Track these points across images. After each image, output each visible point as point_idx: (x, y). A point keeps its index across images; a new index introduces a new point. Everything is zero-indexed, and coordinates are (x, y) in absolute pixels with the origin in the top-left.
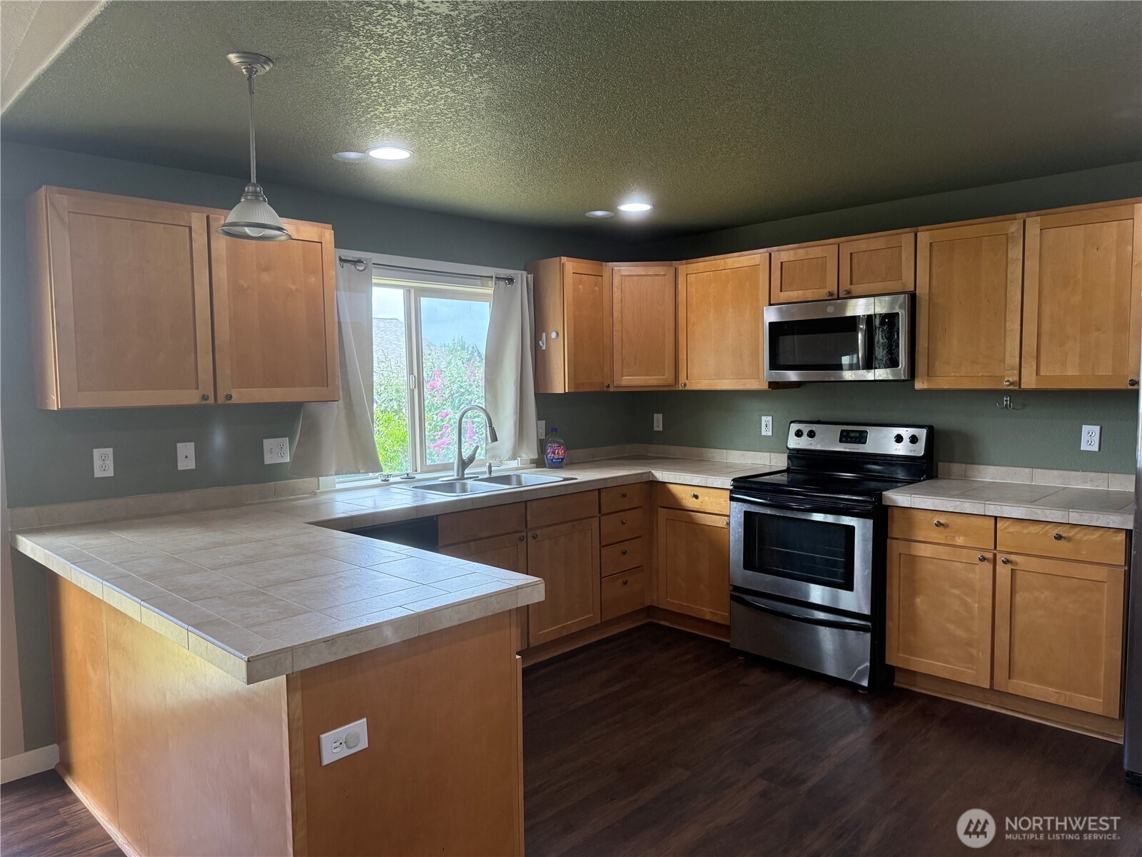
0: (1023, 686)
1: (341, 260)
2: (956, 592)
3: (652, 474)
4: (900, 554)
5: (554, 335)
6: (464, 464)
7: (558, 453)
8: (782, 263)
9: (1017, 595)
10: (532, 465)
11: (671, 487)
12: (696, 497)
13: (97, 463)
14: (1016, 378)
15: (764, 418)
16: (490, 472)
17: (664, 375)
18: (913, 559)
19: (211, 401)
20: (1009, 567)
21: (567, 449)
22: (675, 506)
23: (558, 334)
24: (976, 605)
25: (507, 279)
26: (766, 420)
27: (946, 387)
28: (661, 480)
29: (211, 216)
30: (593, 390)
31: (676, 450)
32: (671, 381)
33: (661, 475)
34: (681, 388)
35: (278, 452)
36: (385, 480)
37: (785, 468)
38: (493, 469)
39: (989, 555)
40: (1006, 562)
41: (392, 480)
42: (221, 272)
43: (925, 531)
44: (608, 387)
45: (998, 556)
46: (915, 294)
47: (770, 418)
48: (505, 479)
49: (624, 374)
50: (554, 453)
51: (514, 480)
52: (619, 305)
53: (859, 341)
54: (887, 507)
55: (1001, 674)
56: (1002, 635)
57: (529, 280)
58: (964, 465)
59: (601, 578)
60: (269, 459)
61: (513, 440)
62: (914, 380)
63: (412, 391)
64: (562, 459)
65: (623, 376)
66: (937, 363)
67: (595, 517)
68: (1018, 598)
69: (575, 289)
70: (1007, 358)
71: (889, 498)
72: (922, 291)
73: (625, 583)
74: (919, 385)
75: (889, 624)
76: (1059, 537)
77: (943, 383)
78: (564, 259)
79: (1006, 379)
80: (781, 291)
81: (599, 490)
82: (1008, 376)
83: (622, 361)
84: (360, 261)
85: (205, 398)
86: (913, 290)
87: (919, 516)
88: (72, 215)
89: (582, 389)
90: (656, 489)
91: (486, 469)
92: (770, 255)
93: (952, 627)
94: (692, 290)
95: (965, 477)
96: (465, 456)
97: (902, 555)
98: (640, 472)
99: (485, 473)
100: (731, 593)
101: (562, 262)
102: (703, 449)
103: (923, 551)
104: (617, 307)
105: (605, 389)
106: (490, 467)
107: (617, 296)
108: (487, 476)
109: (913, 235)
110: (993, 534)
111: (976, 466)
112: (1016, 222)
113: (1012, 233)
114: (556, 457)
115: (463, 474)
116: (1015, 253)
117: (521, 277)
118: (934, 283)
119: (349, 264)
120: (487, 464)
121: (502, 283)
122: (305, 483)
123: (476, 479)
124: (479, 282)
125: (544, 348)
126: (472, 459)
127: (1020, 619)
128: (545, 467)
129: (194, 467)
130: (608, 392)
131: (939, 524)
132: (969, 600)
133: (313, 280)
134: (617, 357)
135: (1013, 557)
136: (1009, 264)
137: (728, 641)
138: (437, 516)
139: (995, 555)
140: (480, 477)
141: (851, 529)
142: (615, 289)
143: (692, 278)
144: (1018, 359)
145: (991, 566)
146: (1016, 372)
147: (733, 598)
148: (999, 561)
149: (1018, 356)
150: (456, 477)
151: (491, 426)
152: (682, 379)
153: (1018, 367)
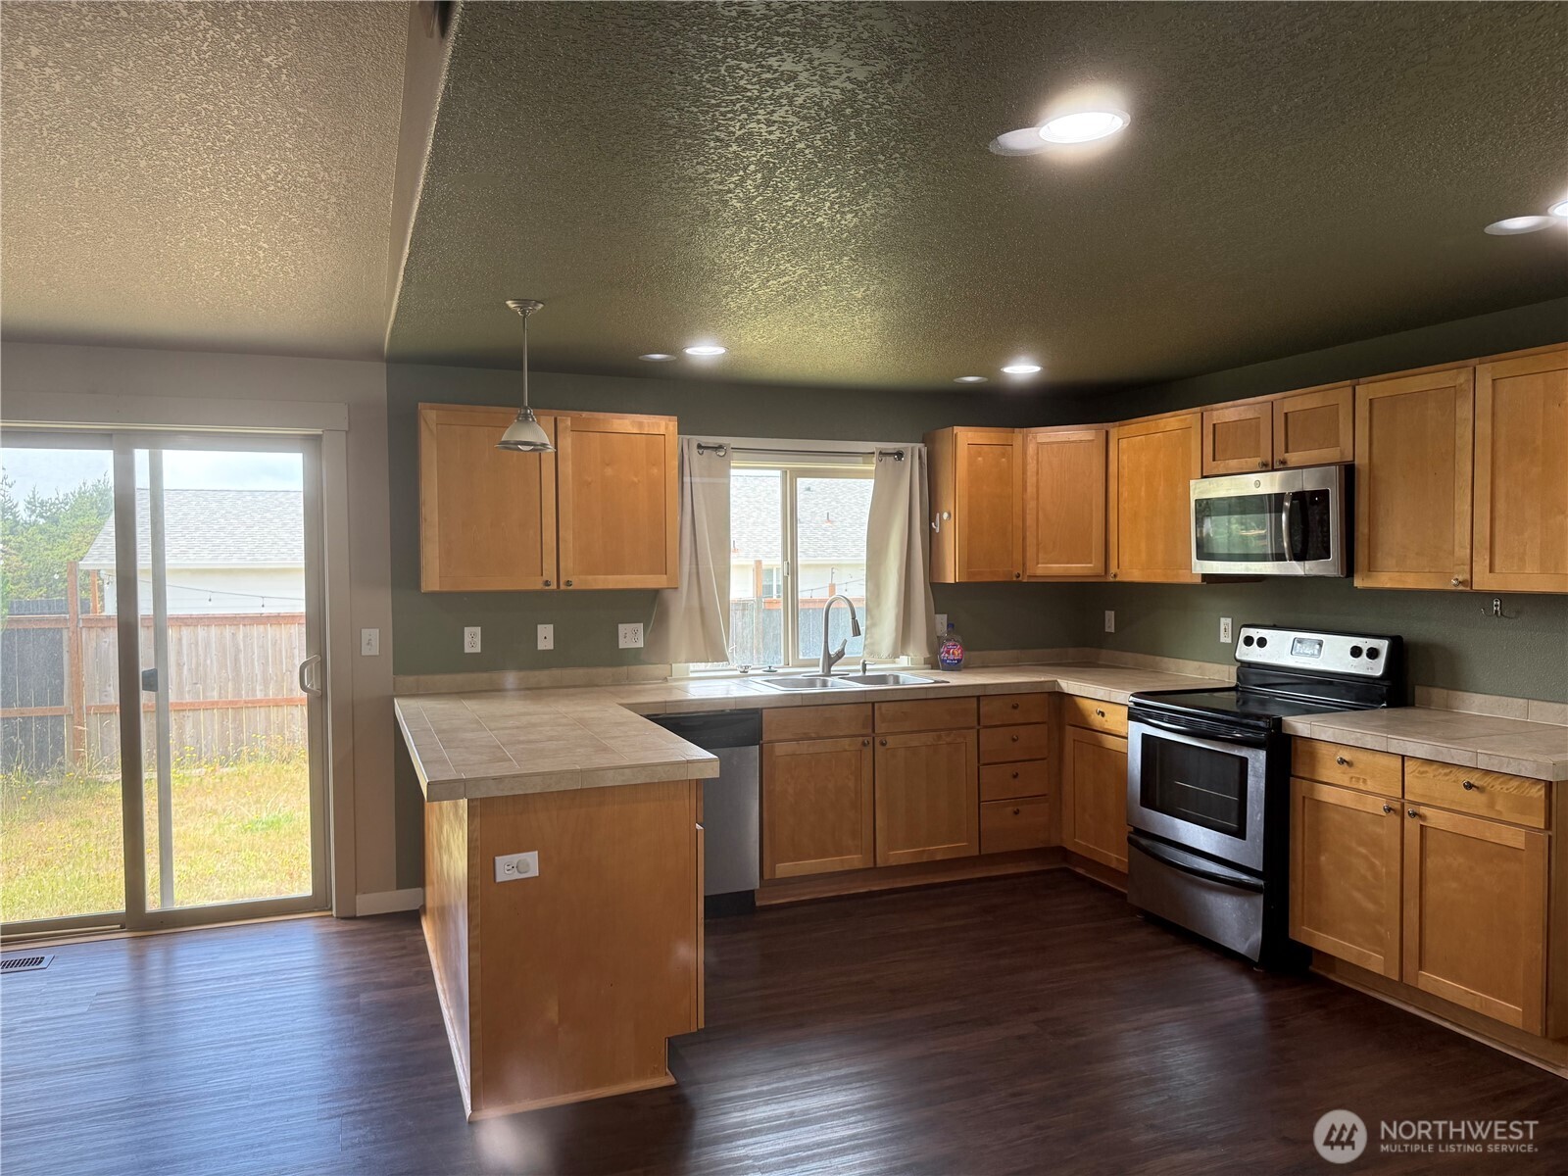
0: (1433, 981)
1: (699, 446)
2: (1363, 850)
3: (1058, 684)
4: (1304, 797)
5: (945, 515)
6: (830, 660)
7: (953, 653)
8: (1214, 425)
9: (1428, 860)
10: (926, 666)
11: (1078, 700)
12: (1103, 714)
13: (467, 639)
14: (1468, 577)
15: (1223, 620)
16: (864, 670)
17: (1090, 563)
18: (1319, 804)
19: (554, 586)
20: (1418, 822)
21: (966, 648)
22: (1082, 723)
23: (950, 515)
24: (1384, 870)
25: (896, 454)
26: (1225, 623)
27: (1388, 586)
28: (1066, 691)
29: (559, 418)
30: (996, 579)
31: (1129, 657)
32: (1100, 570)
33: (1069, 685)
34: (1111, 580)
35: (631, 636)
36: (744, 672)
37: (1234, 685)
38: (868, 667)
39: (1397, 806)
40: (1414, 814)
41: (750, 672)
42: (567, 469)
43: (1329, 771)
44: (1018, 576)
45: (1406, 806)
46: (1354, 465)
47: (1229, 620)
48: (882, 679)
49: (1040, 561)
50: (948, 652)
51: (891, 680)
52: (1035, 479)
53: (1284, 525)
54: (1290, 736)
55: (1411, 965)
56: (1412, 912)
57: (923, 453)
58: (1446, 691)
59: (979, 802)
60: (624, 644)
61: (894, 635)
62: (1353, 576)
63: (785, 579)
64: (959, 661)
65: (1038, 563)
66: (1379, 555)
67: (972, 728)
68: (1430, 863)
69: (972, 463)
70: (1457, 549)
71: (1289, 725)
72: (1362, 461)
73: (1016, 813)
74: (1359, 582)
75: (1292, 886)
76: (1469, 786)
77: (1385, 580)
78: (957, 429)
79: (1456, 577)
80: (1214, 460)
81: (978, 697)
82: (1458, 573)
83: (1038, 545)
84: (720, 447)
85: (547, 583)
86: (1351, 459)
87: (1324, 751)
88: (439, 426)
89: (978, 579)
90: (1062, 703)
91: (860, 667)
92: (1202, 414)
93: (1357, 895)
94: (1124, 458)
95: (1447, 707)
96: (833, 652)
97: (1306, 801)
98: (1043, 679)
99: (858, 671)
100: (1132, 835)
101: (955, 432)
102: (1158, 658)
103: (1327, 794)
104: (1031, 480)
105: (1015, 579)
106: (864, 665)
107: (1031, 467)
108: (860, 674)
109: (1350, 390)
110: (1401, 778)
111: (1460, 693)
112: (1464, 370)
113: (1461, 385)
114: (951, 657)
115: (830, 671)
116: (1464, 411)
117: (914, 449)
118: (1375, 451)
119: (709, 451)
120: (861, 661)
121: (890, 459)
122: (658, 670)
123: (843, 677)
124: (860, 459)
125: (938, 531)
126: (840, 654)
127: (1432, 891)
128: (939, 669)
129: (552, 648)
130: (1021, 583)
131: (1342, 761)
132: (1377, 862)
133: (655, 471)
134: (1031, 540)
135: (1423, 810)
136: (1457, 426)
137: (1126, 891)
138: (762, 709)
139: (1403, 805)
140: (851, 675)
141: (1244, 761)
142: (1029, 460)
143: (1124, 443)
144: (1468, 551)
145: (1398, 820)
146: (1467, 568)
147: (1130, 840)
148: (1406, 814)
149: (1469, 547)
150: (821, 673)
151: (854, 618)
152: (1113, 569)
153: (1469, 562)
